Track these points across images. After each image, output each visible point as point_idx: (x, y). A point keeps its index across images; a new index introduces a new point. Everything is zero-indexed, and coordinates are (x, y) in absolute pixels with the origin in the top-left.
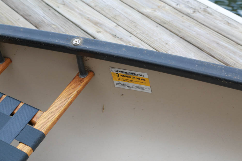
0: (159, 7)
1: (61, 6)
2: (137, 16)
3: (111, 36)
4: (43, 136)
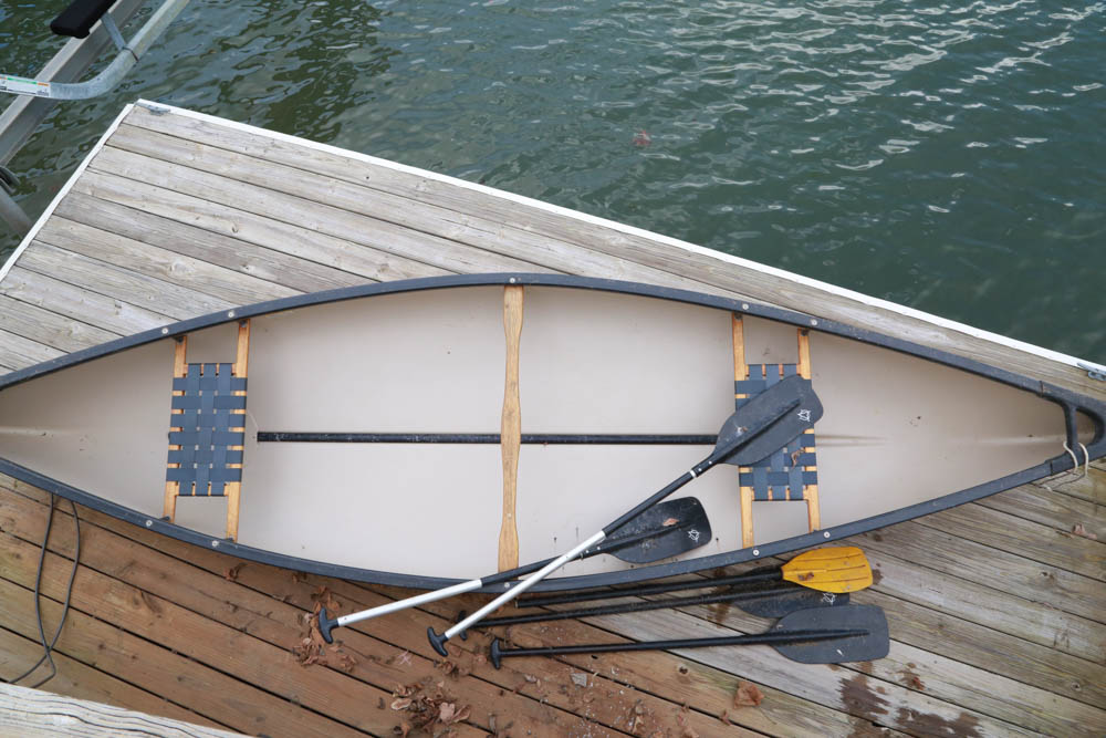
0: (231, 160)
1: (145, 203)
2: (219, 181)
3: (212, 218)
4: (246, 380)
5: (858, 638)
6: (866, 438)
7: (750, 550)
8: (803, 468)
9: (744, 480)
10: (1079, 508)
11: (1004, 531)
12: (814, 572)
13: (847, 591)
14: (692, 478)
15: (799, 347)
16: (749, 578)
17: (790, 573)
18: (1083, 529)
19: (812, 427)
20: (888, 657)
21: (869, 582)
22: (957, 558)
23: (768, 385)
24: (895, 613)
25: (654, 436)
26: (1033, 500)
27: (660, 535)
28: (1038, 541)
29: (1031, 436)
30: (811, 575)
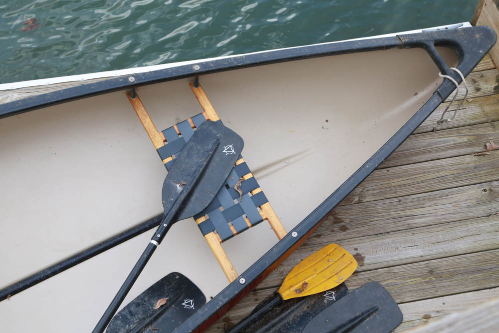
5: (372, 317)
6: (293, 156)
7: (236, 282)
8: (250, 194)
9: (205, 229)
10: (480, 131)
11: (438, 175)
12: (306, 281)
13: (341, 282)
14: (155, 247)
15: (197, 98)
16: (254, 316)
17: (287, 292)
18: (493, 144)
19: (240, 157)
20: (405, 320)
21: (355, 266)
22: (414, 212)
23: (187, 140)
24: (390, 281)
25: (114, 238)
26: (445, 142)
27: (156, 318)
28: (466, 169)
29: (416, 94)
30: (306, 284)
